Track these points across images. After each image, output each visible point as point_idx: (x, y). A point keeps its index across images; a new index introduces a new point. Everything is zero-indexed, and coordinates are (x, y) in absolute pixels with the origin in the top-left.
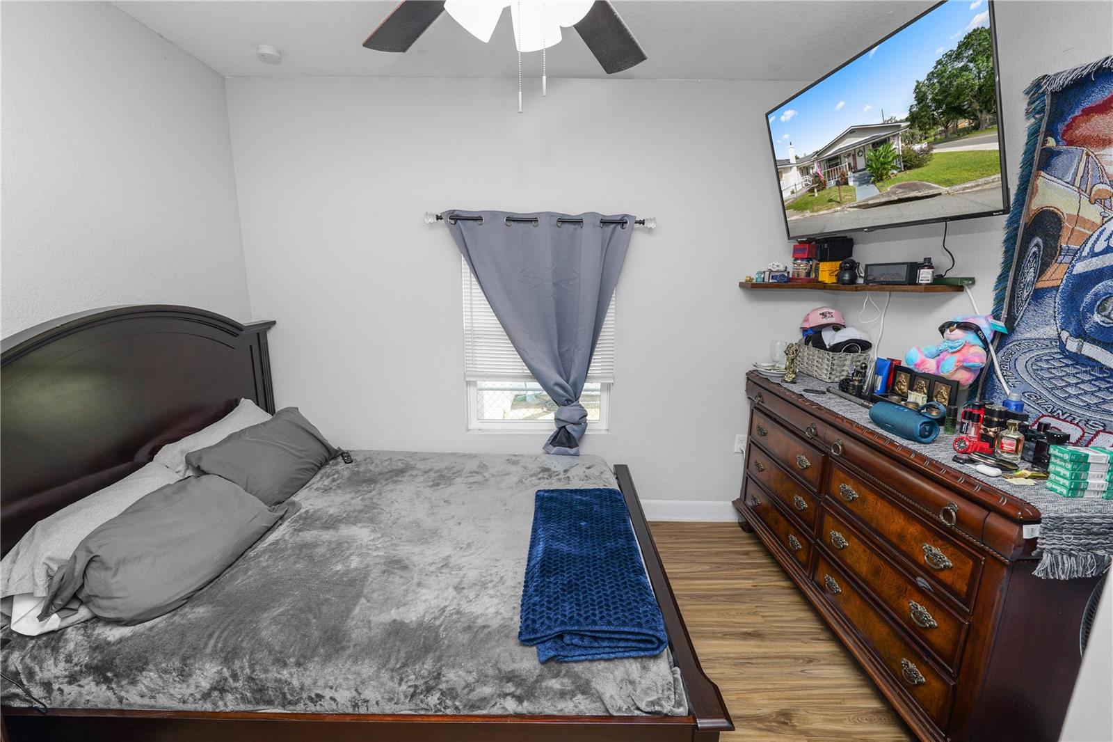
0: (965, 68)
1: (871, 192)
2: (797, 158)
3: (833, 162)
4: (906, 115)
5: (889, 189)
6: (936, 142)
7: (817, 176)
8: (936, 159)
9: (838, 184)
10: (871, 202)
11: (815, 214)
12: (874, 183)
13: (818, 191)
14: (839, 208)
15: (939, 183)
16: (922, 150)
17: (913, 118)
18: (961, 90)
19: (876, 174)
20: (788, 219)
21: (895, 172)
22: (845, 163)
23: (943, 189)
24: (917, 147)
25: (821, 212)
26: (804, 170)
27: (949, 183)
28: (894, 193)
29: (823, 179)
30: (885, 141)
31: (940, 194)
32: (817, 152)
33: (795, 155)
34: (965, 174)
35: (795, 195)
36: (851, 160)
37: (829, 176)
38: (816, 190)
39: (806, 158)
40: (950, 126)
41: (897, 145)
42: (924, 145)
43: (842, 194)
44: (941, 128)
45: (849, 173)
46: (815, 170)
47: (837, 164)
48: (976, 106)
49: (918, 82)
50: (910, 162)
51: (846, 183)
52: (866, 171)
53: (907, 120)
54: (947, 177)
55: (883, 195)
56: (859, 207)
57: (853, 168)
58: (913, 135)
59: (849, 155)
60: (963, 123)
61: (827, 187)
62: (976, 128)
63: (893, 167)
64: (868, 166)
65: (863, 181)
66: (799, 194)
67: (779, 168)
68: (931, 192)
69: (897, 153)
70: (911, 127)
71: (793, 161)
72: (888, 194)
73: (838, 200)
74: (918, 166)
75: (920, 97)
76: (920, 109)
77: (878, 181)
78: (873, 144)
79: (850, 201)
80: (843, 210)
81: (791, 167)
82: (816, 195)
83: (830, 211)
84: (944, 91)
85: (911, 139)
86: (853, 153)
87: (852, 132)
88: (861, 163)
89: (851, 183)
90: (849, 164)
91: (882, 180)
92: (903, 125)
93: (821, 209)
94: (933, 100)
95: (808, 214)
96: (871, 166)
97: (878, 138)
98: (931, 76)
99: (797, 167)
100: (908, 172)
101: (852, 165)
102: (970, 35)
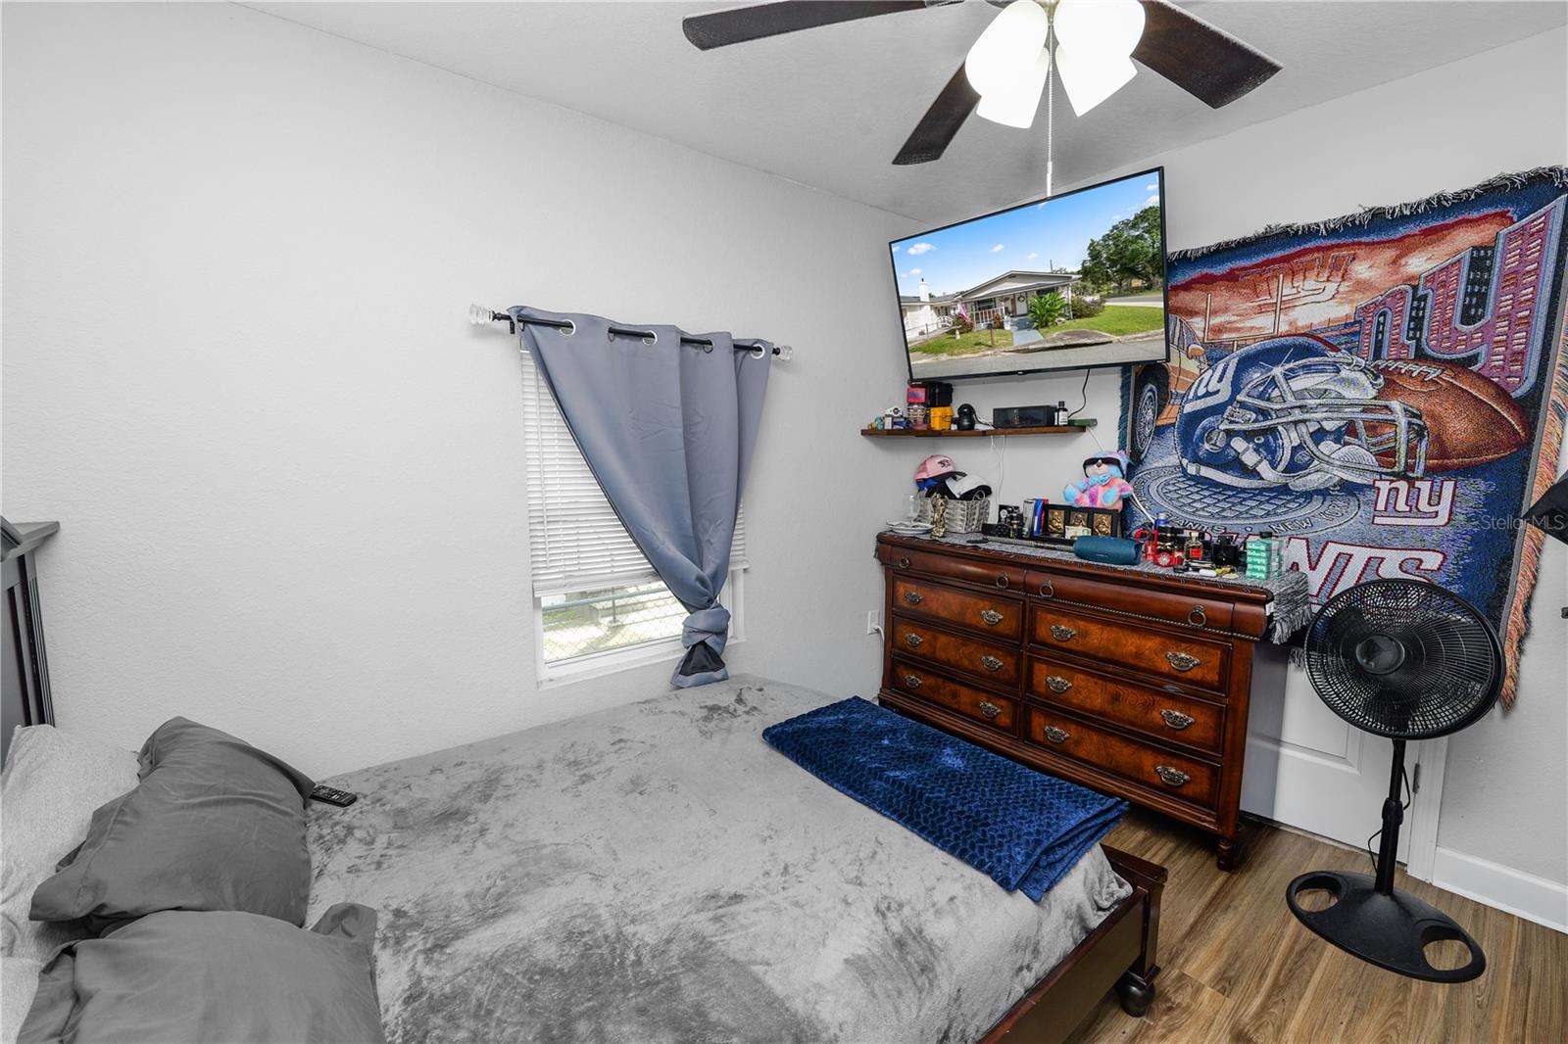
0: (1140, 237)
1: (1034, 337)
2: (931, 296)
3: (985, 305)
4: (1079, 268)
5: (1054, 335)
6: (1109, 296)
7: (960, 317)
8: (1108, 310)
9: (990, 327)
10: (1031, 347)
11: (956, 357)
12: (1037, 328)
13: (960, 333)
14: (989, 352)
15: (1111, 332)
16: (1094, 302)
17: (1085, 272)
18: (1135, 255)
19: (1041, 319)
20: (912, 363)
21: (1063, 319)
22: (1001, 307)
23: (1115, 338)
24: (1088, 299)
25: (964, 356)
26: (942, 310)
27: (1121, 332)
28: (1062, 340)
29: (968, 320)
30: (1052, 290)
31: (1111, 342)
32: (962, 293)
33: (927, 293)
34: (1137, 326)
35: (925, 337)
36: (1009, 304)
37: (977, 319)
38: (957, 332)
39: (945, 297)
40: (1124, 283)
41: (1067, 295)
42: (1097, 297)
43: (995, 338)
44: (1114, 285)
45: (1005, 317)
46: (957, 312)
47: (990, 307)
48: (1149, 269)
49: (1092, 240)
50: (1079, 312)
51: (1001, 326)
52: (1029, 317)
53: (1079, 273)
54: (1119, 328)
55: (1047, 342)
56: (1018, 351)
57: (1012, 313)
58: (1084, 287)
59: (1007, 299)
60: (1136, 283)
61: (975, 330)
62: (1149, 288)
63: (1061, 315)
64: (1030, 311)
65: (1022, 326)
66: (931, 336)
67: (903, 306)
68: (1102, 340)
69: (1066, 302)
70: (1083, 280)
71: (925, 298)
72: (1053, 340)
73: (990, 343)
74: (1089, 316)
75: (1094, 253)
76: (1095, 265)
77: (1043, 327)
78: (1038, 292)
79: (1005, 345)
80: (995, 354)
81: (921, 306)
82: (958, 337)
83: (977, 355)
84: (1120, 252)
85: (1084, 290)
86: (1013, 298)
87: (1012, 276)
88: (1021, 308)
89: (1007, 327)
90: (1006, 309)
91: (1047, 326)
92: (1074, 277)
93: (964, 353)
94: (1108, 259)
95: (944, 357)
96: (1035, 312)
97: (1046, 288)
98: (1106, 238)
99: (931, 306)
100: (1077, 320)
101: (1010, 309)
102: (1146, 211)
